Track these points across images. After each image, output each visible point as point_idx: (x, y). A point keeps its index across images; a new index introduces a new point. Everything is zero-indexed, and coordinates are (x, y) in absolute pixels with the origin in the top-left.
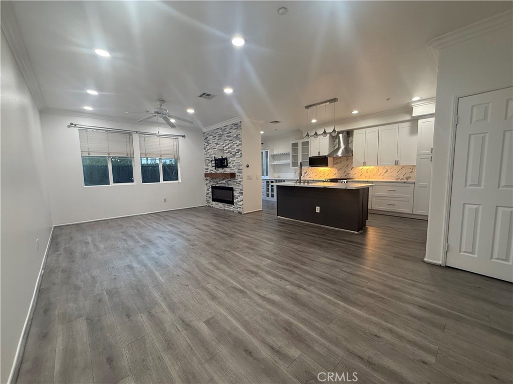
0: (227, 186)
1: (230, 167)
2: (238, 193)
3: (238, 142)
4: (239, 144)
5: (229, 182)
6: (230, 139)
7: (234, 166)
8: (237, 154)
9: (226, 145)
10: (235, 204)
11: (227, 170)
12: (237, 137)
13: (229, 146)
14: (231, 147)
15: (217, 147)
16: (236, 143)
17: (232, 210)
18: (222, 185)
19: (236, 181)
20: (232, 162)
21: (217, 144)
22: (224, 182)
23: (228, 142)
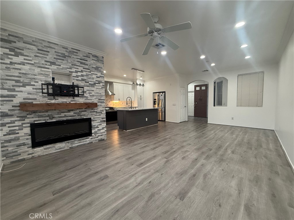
0: (78, 118)
1: (86, 97)
2: (98, 122)
3: (99, 74)
4: (100, 76)
5: (83, 113)
6: (87, 67)
7: (93, 96)
8: (96, 85)
9: (76, 72)
10: (93, 135)
11: (80, 100)
12: (97, 69)
13: (84, 73)
14: (87, 75)
15: (54, 67)
16: (97, 75)
17: (88, 142)
18: (65, 119)
19: (95, 110)
20: (88, 92)
21: (53, 63)
22: (72, 113)
23: (80, 69)
